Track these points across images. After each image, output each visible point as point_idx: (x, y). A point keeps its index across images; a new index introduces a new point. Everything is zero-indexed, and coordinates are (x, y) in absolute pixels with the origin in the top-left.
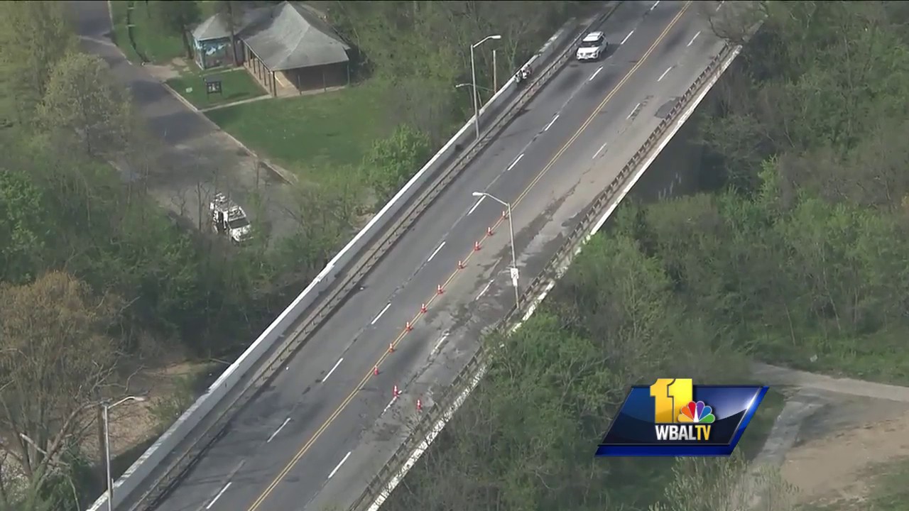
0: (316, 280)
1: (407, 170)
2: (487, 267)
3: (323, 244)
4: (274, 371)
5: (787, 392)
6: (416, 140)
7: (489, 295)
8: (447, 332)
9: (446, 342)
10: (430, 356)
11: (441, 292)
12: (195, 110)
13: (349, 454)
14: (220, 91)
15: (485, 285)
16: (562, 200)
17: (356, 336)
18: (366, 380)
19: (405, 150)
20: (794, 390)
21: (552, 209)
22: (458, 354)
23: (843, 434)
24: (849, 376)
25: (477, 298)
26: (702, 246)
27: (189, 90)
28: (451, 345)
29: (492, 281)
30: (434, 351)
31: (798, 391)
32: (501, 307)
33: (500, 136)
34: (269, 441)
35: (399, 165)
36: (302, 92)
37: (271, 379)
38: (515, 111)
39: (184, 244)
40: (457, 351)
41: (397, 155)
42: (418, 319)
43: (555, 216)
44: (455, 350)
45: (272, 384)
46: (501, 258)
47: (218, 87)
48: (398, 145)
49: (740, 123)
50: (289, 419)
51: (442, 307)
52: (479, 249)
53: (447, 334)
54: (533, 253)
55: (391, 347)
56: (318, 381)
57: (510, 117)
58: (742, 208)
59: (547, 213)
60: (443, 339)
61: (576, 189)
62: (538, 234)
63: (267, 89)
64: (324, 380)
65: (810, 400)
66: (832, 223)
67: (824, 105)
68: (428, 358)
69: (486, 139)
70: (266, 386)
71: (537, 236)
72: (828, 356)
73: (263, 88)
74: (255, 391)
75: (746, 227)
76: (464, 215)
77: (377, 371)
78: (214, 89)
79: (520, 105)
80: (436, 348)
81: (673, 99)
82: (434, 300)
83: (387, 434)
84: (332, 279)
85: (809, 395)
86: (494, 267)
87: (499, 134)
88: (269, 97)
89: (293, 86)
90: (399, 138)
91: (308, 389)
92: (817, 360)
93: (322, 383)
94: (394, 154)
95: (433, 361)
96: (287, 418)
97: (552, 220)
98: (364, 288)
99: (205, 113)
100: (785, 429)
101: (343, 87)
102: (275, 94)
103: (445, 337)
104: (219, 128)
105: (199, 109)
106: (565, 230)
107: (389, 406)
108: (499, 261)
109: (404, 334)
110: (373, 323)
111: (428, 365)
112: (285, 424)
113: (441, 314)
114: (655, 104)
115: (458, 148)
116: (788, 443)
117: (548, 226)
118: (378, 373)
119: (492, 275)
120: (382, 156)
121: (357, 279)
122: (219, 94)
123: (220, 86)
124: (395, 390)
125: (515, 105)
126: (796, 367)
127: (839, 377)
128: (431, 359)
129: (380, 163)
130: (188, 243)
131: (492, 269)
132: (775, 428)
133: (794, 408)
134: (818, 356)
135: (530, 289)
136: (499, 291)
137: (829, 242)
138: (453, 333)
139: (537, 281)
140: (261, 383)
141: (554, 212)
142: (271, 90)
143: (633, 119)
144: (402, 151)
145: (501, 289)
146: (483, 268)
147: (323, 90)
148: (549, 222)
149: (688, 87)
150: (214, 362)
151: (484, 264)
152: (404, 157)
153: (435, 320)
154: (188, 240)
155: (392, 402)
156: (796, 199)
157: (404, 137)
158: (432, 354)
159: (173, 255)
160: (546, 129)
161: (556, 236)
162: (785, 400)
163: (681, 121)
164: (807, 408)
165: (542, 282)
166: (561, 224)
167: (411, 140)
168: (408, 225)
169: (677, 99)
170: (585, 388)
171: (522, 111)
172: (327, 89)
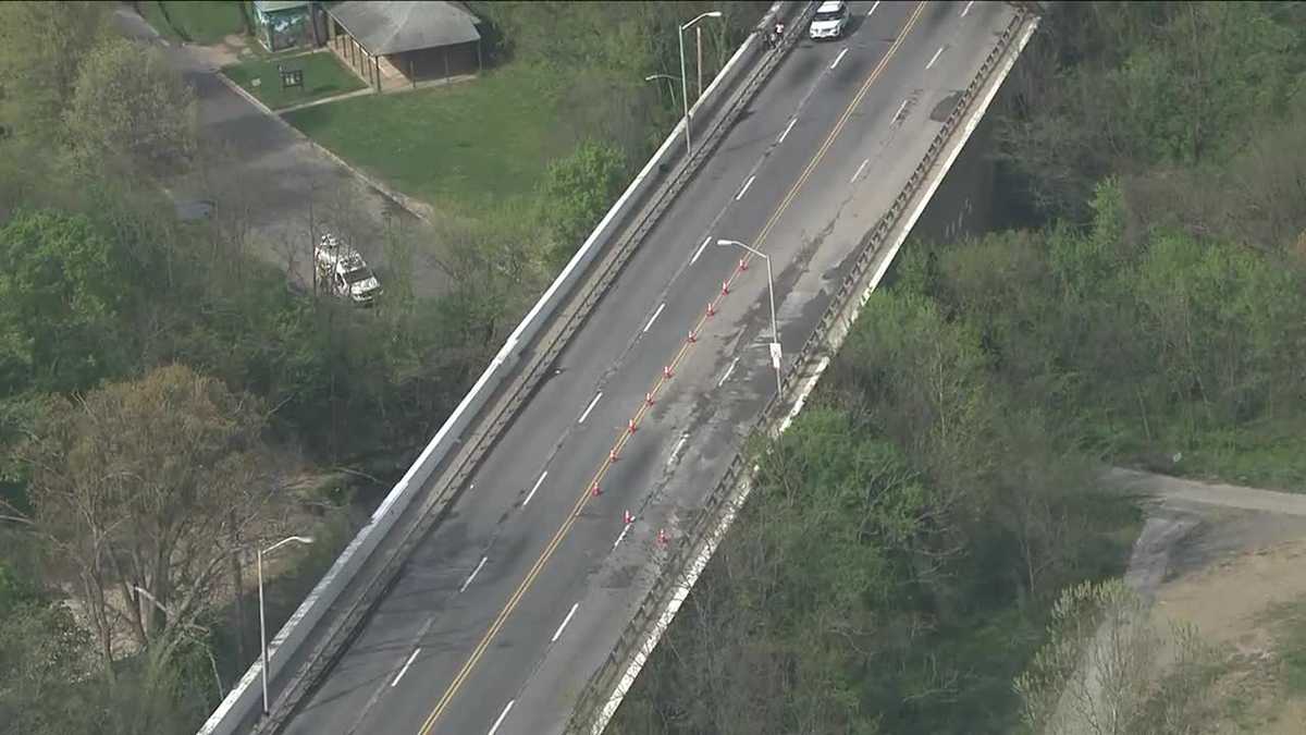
0: (496, 362)
1: (598, 203)
2: (728, 340)
3: (490, 307)
4: (455, 490)
5: (1146, 505)
6: (607, 160)
7: (736, 380)
8: (685, 433)
9: (685, 447)
10: (666, 466)
11: (669, 376)
12: (266, 110)
13: (576, 606)
14: (300, 83)
15: (728, 365)
16: (818, 242)
17: (560, 440)
18: (582, 502)
19: (593, 174)
20: (1155, 503)
21: (806, 255)
22: (705, 463)
23: (1229, 564)
24: (1227, 481)
25: (721, 384)
26: (1022, 305)
27: (256, 82)
28: (694, 450)
29: (737, 359)
30: (671, 460)
31: (1160, 503)
32: (754, 396)
33: (719, 151)
34: (463, 590)
35: (586, 195)
36: (417, 84)
37: (452, 502)
38: (734, 114)
39: (302, 312)
40: (703, 460)
41: (581, 180)
42: (643, 414)
43: (812, 265)
44: (700, 457)
45: (455, 510)
46: (745, 326)
47: (298, 79)
48: (582, 167)
49: (1051, 129)
50: (485, 559)
51: (673, 398)
52: (713, 314)
53: (686, 436)
54: (790, 319)
55: (612, 455)
56: (518, 504)
57: (728, 122)
58: (1074, 251)
59: (800, 260)
60: (680, 444)
61: (836, 226)
62: (791, 291)
63: (366, 80)
64: (525, 503)
65: (1178, 516)
66: (1202, 271)
67: (1161, 100)
68: (665, 471)
69: (699, 156)
70: (445, 514)
71: (791, 294)
72: (1196, 453)
73: (360, 80)
74: (433, 520)
75: (1081, 279)
76: (684, 265)
77: (598, 490)
78: (292, 81)
79: (740, 105)
80: (674, 455)
81: (952, 94)
82: (661, 388)
83: (625, 579)
84: (516, 359)
85: (1177, 509)
86: (737, 339)
87: (716, 147)
88: (370, 91)
89: (402, 76)
90: (583, 157)
91: (505, 517)
92: (1182, 459)
93: (522, 508)
94: (578, 179)
95: (672, 473)
96: (482, 557)
97: (807, 271)
98: (562, 371)
99: (283, 116)
100: (1151, 558)
101: (472, 77)
102: (379, 87)
103: (684, 440)
104: (304, 137)
105: (273, 109)
106: (828, 285)
107: (621, 538)
108: (742, 331)
109: (626, 437)
110: (581, 420)
111: (666, 479)
112: (481, 565)
113: (674, 407)
114: (928, 101)
115: (664, 169)
116: (1155, 577)
117: (804, 279)
118: (599, 493)
119: (736, 352)
120: (561, 184)
121: (550, 358)
122: (299, 88)
123: (301, 79)
124: (627, 516)
125: (735, 105)
126: (1155, 470)
127: (1215, 482)
128: (668, 470)
129: (560, 192)
130: (307, 311)
131: (735, 342)
132: (1135, 556)
133: (1158, 527)
134: (1183, 454)
135: (793, 371)
136: (750, 373)
137: (1197, 297)
138: (693, 434)
139: (802, 358)
140: (440, 507)
141: (810, 260)
142: (372, 82)
143: (900, 124)
144: (589, 175)
145: (750, 369)
146: (723, 342)
147: (444, 81)
148: (805, 274)
149: (971, 77)
150: (341, 472)
151: (722, 335)
152: (591, 184)
153: (666, 416)
154: (309, 306)
155: (623, 534)
156: (1146, 238)
157: (590, 155)
158: (669, 463)
159: (289, 327)
160: (781, 140)
161: (815, 294)
162: (1144, 516)
163: (970, 127)
164: (1175, 527)
165: (806, 359)
166: (822, 275)
167: (601, 161)
168: (609, 280)
169: (959, 94)
170: (888, 509)
171: (743, 115)
172: (451, 78)
